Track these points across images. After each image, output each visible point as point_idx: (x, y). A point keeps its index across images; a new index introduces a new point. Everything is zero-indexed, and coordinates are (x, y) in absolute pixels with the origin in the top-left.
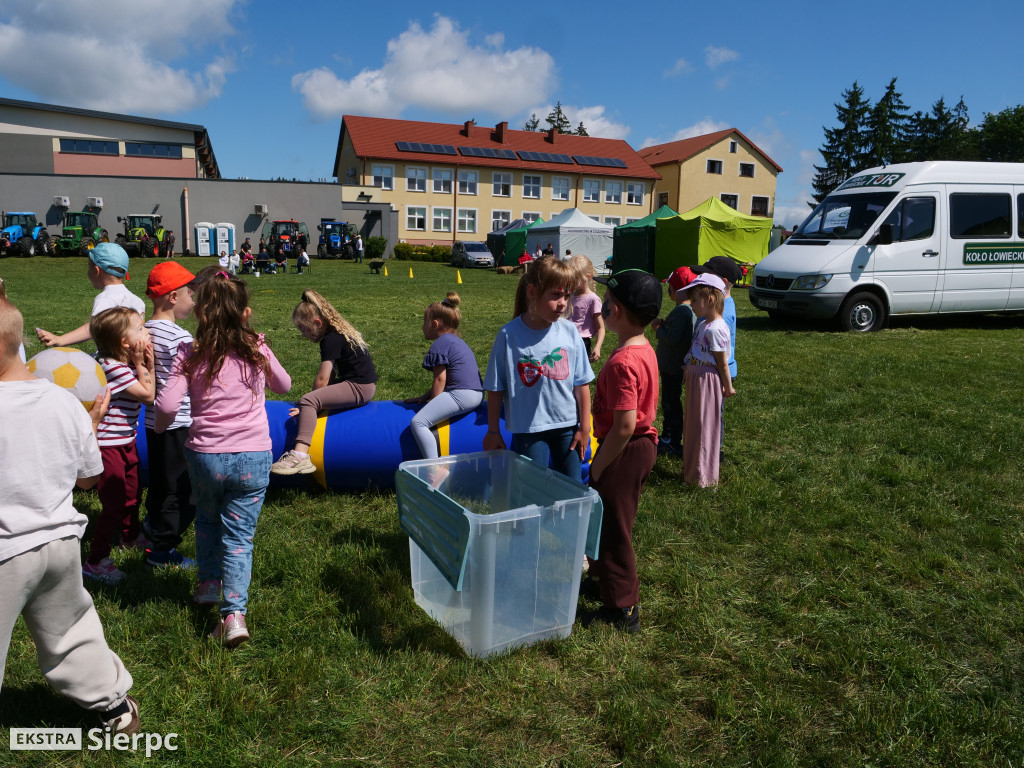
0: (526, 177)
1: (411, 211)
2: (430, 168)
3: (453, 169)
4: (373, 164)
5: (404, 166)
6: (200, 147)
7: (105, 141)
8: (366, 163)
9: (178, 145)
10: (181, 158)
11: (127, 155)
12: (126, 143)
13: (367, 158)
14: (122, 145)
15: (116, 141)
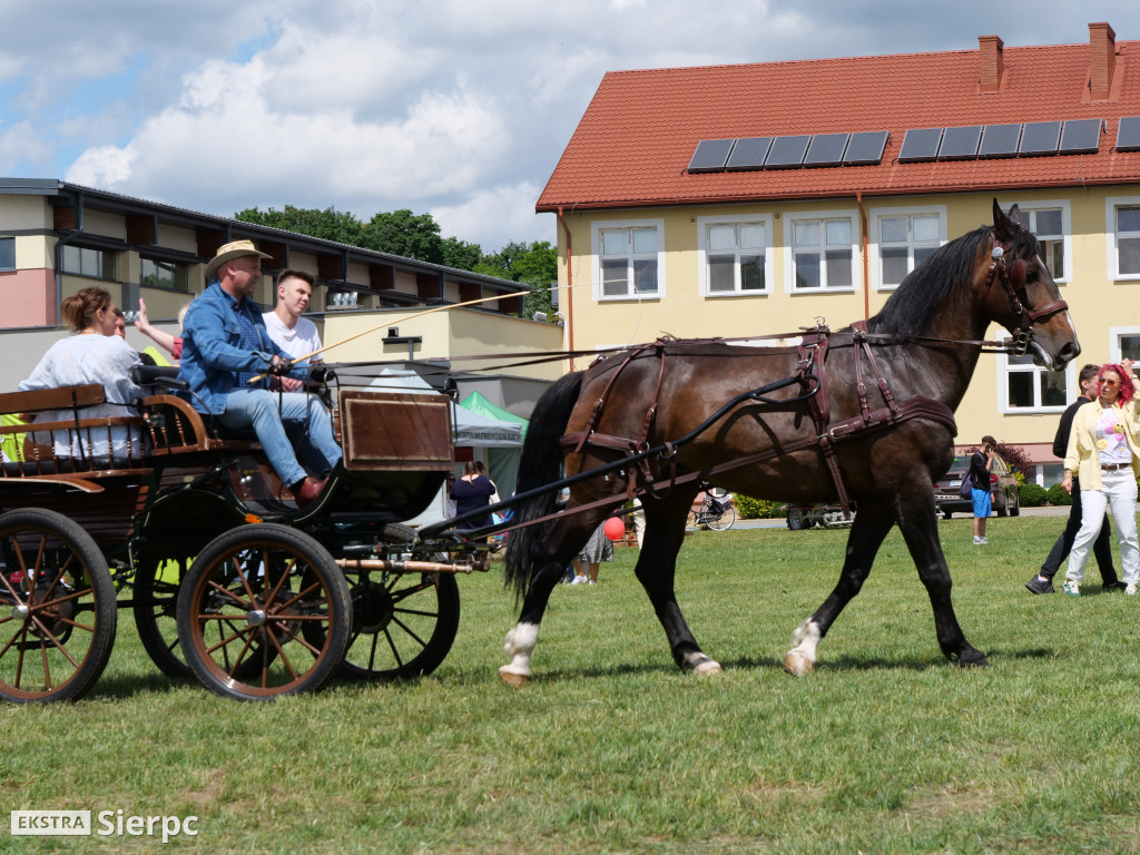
0: (1120, 209)
2: (778, 216)
3: (854, 214)
4: (596, 226)
5: (693, 221)
6: (66, 234)
8: (573, 225)
9: (10, 236)
10: (13, 271)
13: (565, 210)
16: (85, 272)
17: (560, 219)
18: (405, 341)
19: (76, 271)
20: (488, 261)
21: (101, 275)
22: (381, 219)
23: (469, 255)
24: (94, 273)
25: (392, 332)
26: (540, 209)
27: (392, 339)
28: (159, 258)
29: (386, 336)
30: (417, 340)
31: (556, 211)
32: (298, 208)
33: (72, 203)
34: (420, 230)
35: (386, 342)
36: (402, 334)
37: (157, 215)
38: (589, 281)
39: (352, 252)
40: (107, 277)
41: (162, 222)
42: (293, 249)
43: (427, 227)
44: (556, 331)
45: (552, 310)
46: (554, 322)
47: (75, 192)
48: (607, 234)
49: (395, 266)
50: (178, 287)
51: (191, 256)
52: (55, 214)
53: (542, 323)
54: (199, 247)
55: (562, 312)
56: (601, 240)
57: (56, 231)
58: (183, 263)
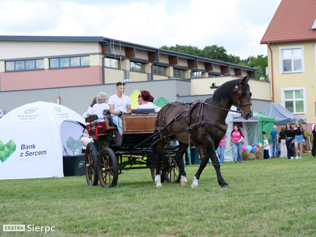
4: (280, 48)
5: (313, 46)
6: (106, 54)
7: (35, 59)
8: (272, 48)
9: (88, 55)
10: (89, 66)
11: (50, 68)
12: (49, 59)
13: (270, 43)
14: (46, 60)
15: (42, 58)
16: (112, 67)
17: (269, 47)
19: (109, 66)
20: (243, 61)
21: (117, 67)
22: (207, 48)
23: (236, 59)
25: (213, 85)
26: (262, 43)
27: (213, 87)
28: (136, 61)
29: (211, 85)
31: (267, 43)
32: (180, 45)
33: (108, 44)
34: (220, 52)
36: (216, 85)
37: (135, 48)
38: (279, 67)
39: (199, 59)
40: (119, 68)
41: (137, 50)
42: (180, 58)
43: (222, 50)
44: (267, 84)
45: (266, 77)
46: (267, 81)
47: (108, 40)
48: (284, 51)
49: (213, 63)
50: (142, 71)
51: (146, 61)
52: (102, 48)
53: (262, 81)
54: (149, 58)
55: (270, 77)
56: (282, 53)
57: (103, 53)
58: (143, 63)
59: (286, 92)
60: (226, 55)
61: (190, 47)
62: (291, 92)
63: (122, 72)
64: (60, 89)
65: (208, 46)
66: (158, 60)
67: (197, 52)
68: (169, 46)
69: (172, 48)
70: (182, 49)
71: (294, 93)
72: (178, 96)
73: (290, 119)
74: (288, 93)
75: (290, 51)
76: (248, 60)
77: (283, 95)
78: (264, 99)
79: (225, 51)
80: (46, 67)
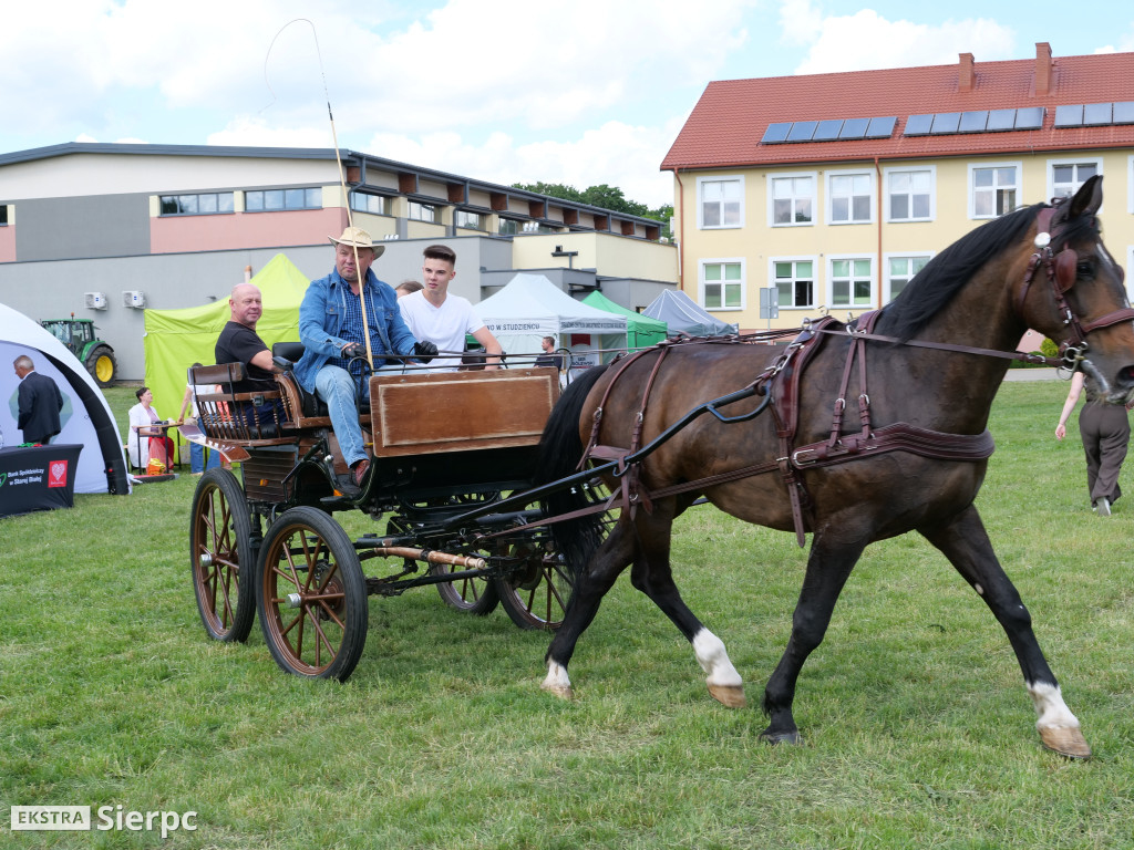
0: (1057, 167)
1: (783, 268)
2: (821, 173)
3: (873, 171)
4: (699, 179)
5: (764, 176)
6: (355, 186)
7: (217, 192)
8: (684, 179)
9: (318, 186)
10: (320, 209)
11: (246, 211)
12: (245, 193)
13: (679, 169)
14: (238, 196)
15: (230, 191)
16: (370, 210)
17: (677, 176)
18: (566, 254)
19: (365, 210)
20: (652, 213)
21: (382, 212)
22: (592, 190)
23: (641, 210)
24: (376, 211)
25: (558, 249)
26: (663, 169)
27: (558, 252)
28: (424, 202)
29: (554, 250)
30: (575, 254)
31: (673, 170)
32: (544, 183)
33: (358, 164)
34: (613, 195)
35: (554, 255)
36: (564, 250)
37: (418, 174)
38: (695, 216)
39: (550, 200)
40: (387, 214)
41: (421, 178)
42: (511, 198)
43: (617, 194)
44: (672, 249)
45: (669, 236)
46: (672, 244)
47: (360, 157)
48: (707, 186)
49: (579, 209)
50: (437, 222)
51: (444, 201)
52: (348, 173)
53: (664, 244)
54: (450, 196)
55: (677, 237)
56: (703, 189)
57: (349, 183)
58: (438, 206)
59: (708, 266)
60: (623, 201)
61: (561, 186)
62: (717, 266)
63: (392, 222)
64: (252, 252)
65: (593, 185)
66: (465, 199)
67: (573, 195)
68: (524, 183)
69: (530, 187)
70: (547, 190)
71: (723, 268)
72: (483, 270)
73: (701, 325)
74: (712, 268)
75: (718, 185)
76: (661, 211)
77: (701, 271)
78: (662, 280)
79: (621, 194)
80: (239, 207)
